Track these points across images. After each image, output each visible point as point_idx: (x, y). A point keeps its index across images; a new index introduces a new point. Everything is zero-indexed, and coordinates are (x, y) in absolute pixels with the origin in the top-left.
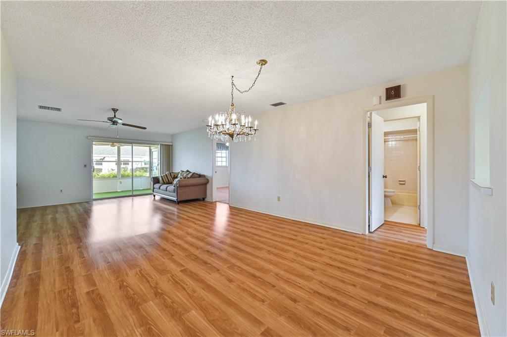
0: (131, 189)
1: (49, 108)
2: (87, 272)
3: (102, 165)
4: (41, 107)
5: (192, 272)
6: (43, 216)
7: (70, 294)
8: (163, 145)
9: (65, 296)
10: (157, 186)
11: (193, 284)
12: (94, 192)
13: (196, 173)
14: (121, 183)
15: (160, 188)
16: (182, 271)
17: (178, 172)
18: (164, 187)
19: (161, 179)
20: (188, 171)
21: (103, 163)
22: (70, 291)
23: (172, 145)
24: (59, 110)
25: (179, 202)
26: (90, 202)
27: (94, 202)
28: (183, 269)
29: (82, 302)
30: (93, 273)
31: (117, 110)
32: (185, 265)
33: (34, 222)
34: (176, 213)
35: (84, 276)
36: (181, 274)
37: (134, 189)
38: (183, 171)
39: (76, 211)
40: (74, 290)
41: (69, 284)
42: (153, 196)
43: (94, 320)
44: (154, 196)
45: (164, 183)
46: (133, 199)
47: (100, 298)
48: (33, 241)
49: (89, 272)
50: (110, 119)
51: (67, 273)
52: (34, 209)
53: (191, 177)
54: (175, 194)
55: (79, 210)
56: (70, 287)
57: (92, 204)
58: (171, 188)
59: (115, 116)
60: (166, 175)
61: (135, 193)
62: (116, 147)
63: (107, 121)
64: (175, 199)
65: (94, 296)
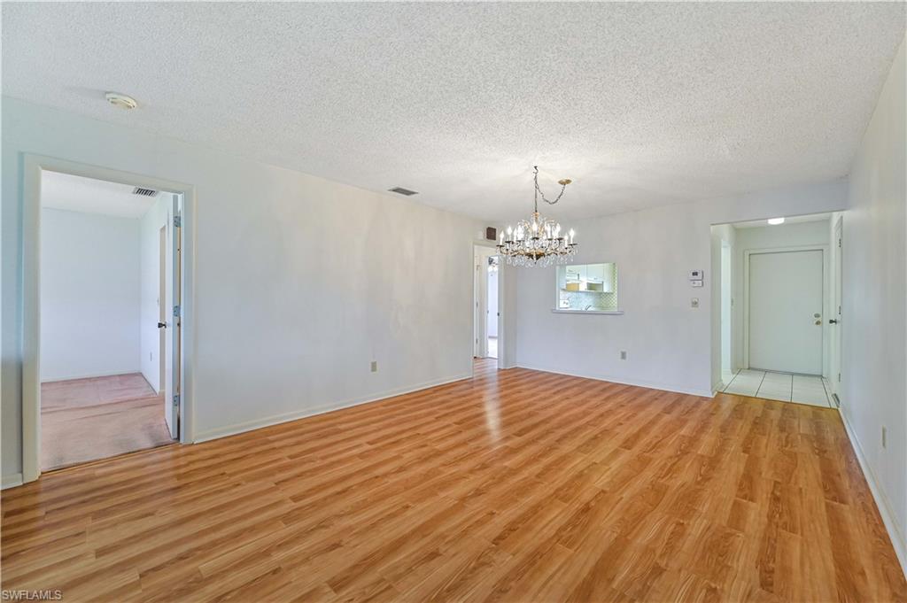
2: (731, 535)
7: (778, 516)
9: (786, 518)
22: (776, 520)
29: (765, 496)
30: (724, 524)
35: (743, 531)
40: (770, 517)
41: (775, 535)
43: (761, 473)
47: (741, 485)
49: (728, 531)
51: (771, 565)
56: (774, 527)
65: (747, 491)
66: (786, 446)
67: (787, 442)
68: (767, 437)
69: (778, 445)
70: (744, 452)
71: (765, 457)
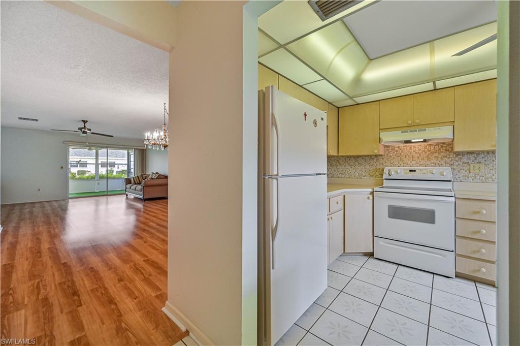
0: (106, 190)
1: (27, 119)
3: (86, 167)
4: (20, 118)
5: (153, 261)
6: (21, 210)
8: (137, 149)
10: (128, 186)
11: (151, 269)
12: (70, 193)
13: (162, 174)
14: (99, 184)
15: (130, 188)
16: (144, 261)
17: (149, 174)
18: (133, 187)
19: (132, 180)
20: (157, 173)
21: (88, 165)
23: (146, 150)
24: (36, 120)
25: (145, 200)
26: (67, 200)
27: (70, 200)
28: (146, 259)
31: (87, 121)
32: (148, 255)
33: (14, 213)
34: (142, 210)
36: (143, 262)
37: (108, 190)
38: (153, 173)
39: (51, 206)
42: (125, 195)
44: (127, 195)
45: (135, 184)
46: (107, 198)
48: (12, 225)
50: (80, 129)
52: (14, 205)
53: (157, 178)
54: (141, 193)
55: (54, 206)
57: (68, 202)
58: (139, 187)
59: (85, 126)
60: (138, 177)
61: (109, 193)
62: (94, 151)
63: (77, 130)
64: (141, 197)
66: (38, 283)
67: (38, 287)
68: (57, 283)
69: (45, 280)
70: (65, 263)
71: (51, 267)
